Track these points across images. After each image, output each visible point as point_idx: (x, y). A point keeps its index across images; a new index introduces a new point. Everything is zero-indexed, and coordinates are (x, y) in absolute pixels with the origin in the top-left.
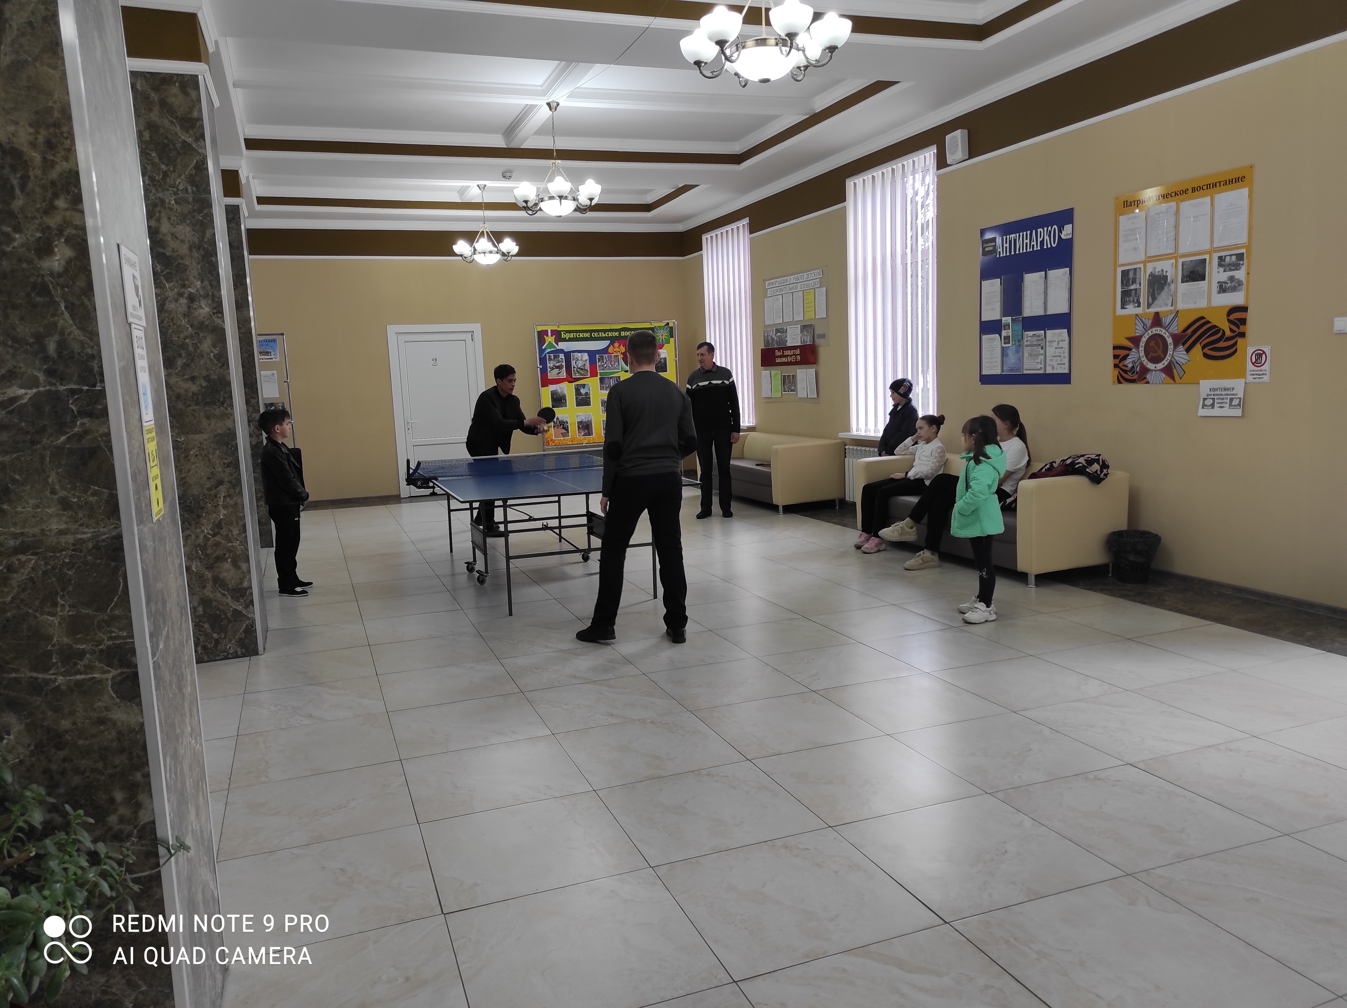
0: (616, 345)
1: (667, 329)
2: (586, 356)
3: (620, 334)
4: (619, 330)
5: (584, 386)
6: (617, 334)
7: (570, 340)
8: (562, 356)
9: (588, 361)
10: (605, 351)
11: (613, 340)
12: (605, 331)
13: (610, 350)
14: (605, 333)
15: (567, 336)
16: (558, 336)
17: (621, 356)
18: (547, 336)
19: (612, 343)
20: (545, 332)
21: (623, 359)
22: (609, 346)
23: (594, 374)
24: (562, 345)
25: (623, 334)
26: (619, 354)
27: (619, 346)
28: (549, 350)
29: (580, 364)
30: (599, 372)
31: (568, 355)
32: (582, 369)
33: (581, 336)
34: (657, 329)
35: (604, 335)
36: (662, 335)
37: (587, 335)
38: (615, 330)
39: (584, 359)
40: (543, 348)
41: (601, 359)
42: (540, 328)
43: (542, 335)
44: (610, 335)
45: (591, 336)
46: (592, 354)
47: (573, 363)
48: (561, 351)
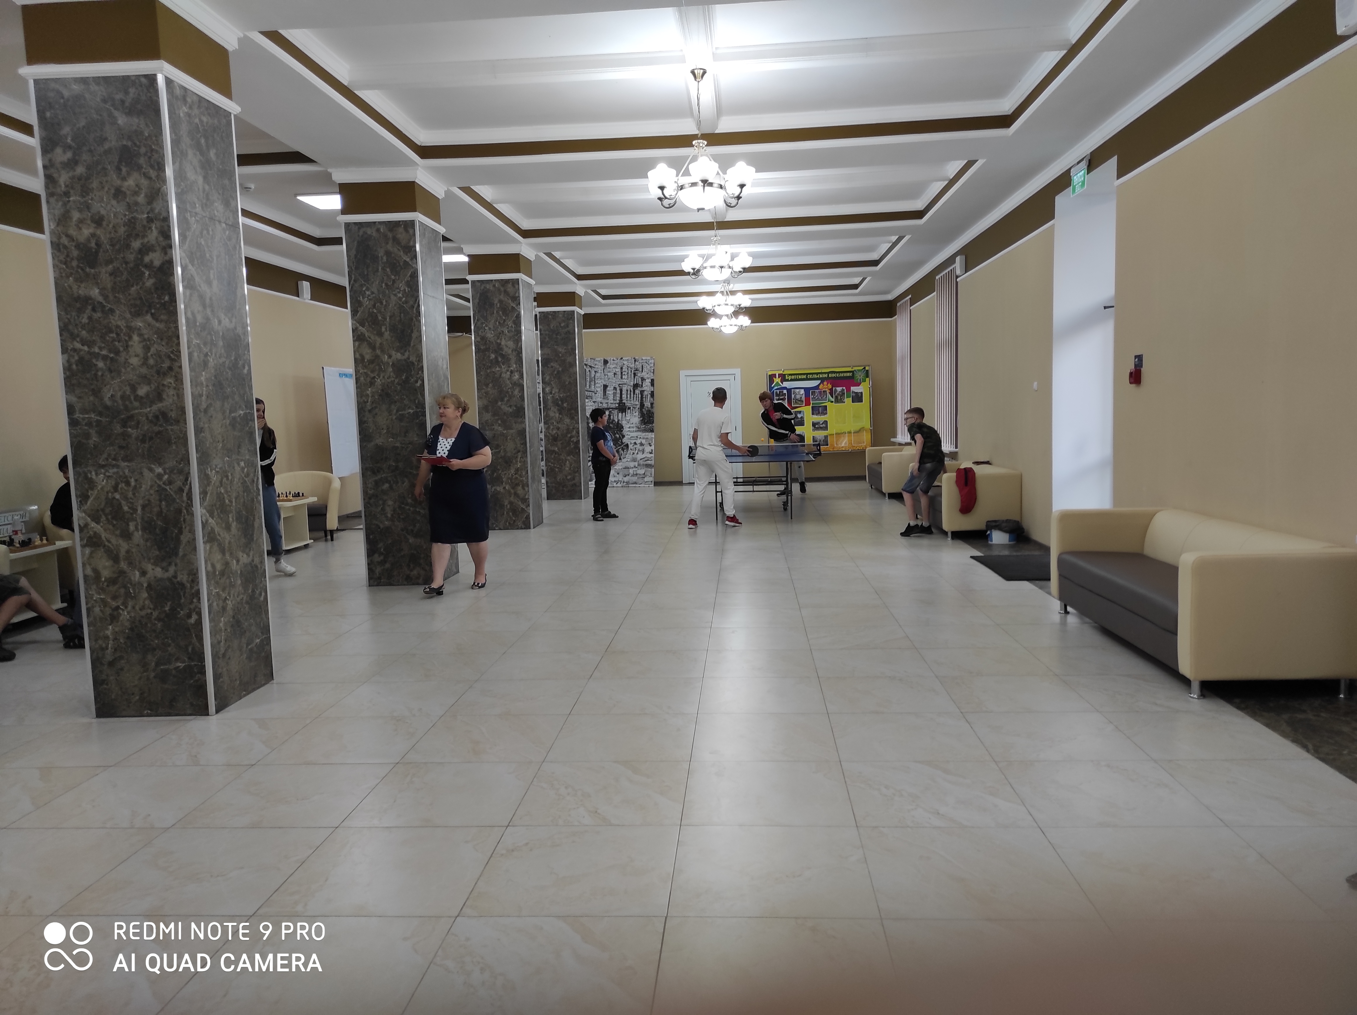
0: (825, 383)
1: (864, 371)
2: (802, 391)
3: (828, 375)
4: (828, 373)
5: (800, 412)
6: (826, 376)
7: (792, 380)
8: (785, 391)
9: (804, 395)
10: (817, 387)
11: (823, 380)
12: (817, 374)
13: (821, 387)
14: (817, 375)
15: (790, 378)
16: (783, 378)
17: (828, 391)
18: (776, 378)
19: (822, 382)
20: (774, 375)
21: (830, 393)
22: (820, 384)
23: (808, 404)
24: (786, 384)
25: (830, 375)
26: (827, 390)
27: (828, 384)
28: (776, 388)
29: (798, 397)
30: (811, 402)
31: (789, 391)
32: (799, 401)
33: (800, 377)
34: (856, 372)
35: (816, 377)
36: (860, 376)
37: (805, 377)
38: (825, 373)
39: (801, 393)
40: (772, 386)
41: (813, 393)
42: (770, 373)
43: (772, 377)
44: (821, 376)
45: (807, 377)
46: (806, 390)
47: (793, 396)
48: (785, 388)
